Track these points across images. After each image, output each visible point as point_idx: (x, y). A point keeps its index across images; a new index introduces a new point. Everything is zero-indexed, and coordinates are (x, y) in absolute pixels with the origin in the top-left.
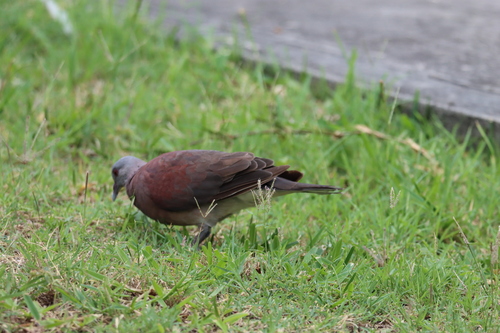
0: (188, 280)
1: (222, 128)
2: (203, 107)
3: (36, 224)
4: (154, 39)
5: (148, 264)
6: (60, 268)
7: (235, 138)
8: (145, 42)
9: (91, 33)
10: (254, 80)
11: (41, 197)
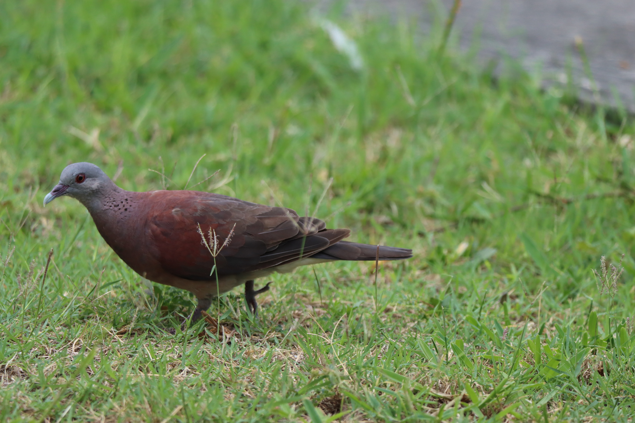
0: (510, 383)
1: (553, 189)
2: (528, 162)
3: (317, 310)
4: (466, 77)
5: (459, 363)
6: (348, 366)
7: (569, 202)
8: (455, 79)
9: (387, 69)
10: (594, 128)
11: (324, 276)
